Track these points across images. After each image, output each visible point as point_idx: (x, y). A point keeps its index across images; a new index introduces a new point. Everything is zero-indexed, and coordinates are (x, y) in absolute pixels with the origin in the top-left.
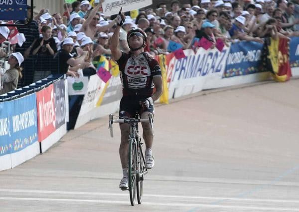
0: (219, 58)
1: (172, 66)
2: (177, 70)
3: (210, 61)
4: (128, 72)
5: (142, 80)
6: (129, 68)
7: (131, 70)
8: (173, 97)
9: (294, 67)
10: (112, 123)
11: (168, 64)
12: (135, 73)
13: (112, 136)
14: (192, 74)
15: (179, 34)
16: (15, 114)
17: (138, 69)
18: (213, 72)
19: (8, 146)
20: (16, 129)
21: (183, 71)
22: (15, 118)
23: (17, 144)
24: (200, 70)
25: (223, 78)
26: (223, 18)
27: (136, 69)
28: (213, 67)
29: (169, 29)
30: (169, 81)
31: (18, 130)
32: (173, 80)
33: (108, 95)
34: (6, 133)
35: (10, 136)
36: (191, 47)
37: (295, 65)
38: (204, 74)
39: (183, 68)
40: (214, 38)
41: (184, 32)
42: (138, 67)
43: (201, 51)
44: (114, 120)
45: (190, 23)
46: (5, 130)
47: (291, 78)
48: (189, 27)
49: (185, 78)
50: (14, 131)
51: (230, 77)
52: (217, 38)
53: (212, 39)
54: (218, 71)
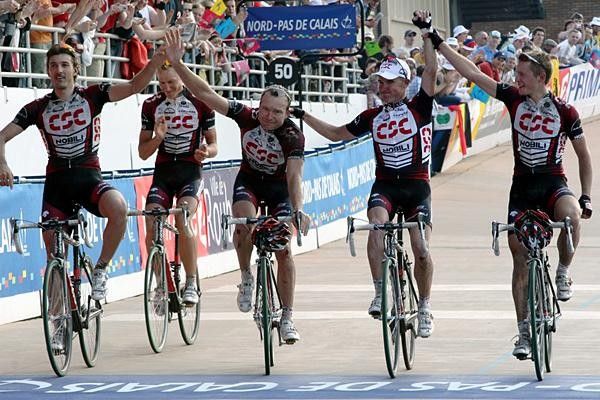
1: (566, 84)
2: (572, 89)
4: (379, 134)
14: (592, 93)
16: (351, 166)
19: (342, 208)
20: (352, 184)
21: (580, 90)
22: (352, 171)
23: (356, 203)
31: (357, 185)
33: (485, 126)
34: (338, 192)
35: (344, 194)
39: (579, 86)
46: (336, 188)
50: (350, 188)
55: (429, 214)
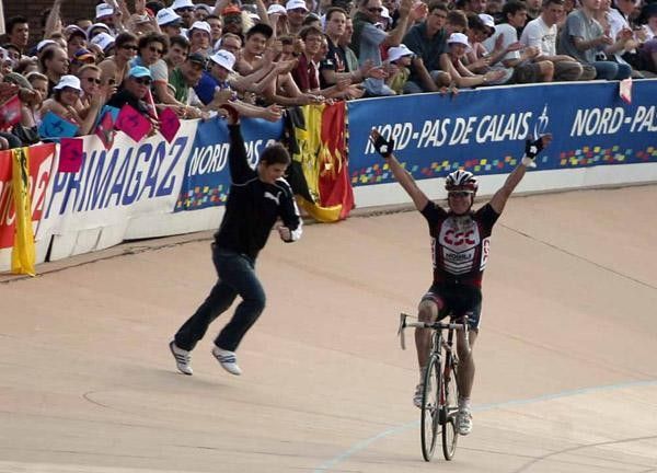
0: (168, 160)
1: (46, 178)
2: (57, 189)
3: (144, 166)
4: (446, 239)
5: (467, 254)
6: (447, 233)
7: (451, 237)
8: (47, 259)
9: (360, 184)
10: (404, 326)
11: (34, 173)
12: (457, 244)
13: (403, 347)
14: (97, 201)
15: (64, 96)
17: (460, 237)
18: (151, 196)
21: (74, 191)
24: (118, 189)
25: (176, 210)
26: (178, 51)
27: (457, 236)
28: (151, 182)
29: (37, 80)
30: (37, 216)
32: (47, 217)
36: (95, 130)
37: (364, 179)
38: (128, 200)
39: (74, 184)
40: (153, 106)
41: (77, 91)
42: (461, 234)
43: (121, 140)
44: (408, 322)
45: (93, 69)
47: (352, 212)
48: (91, 80)
49: (80, 210)
51: (194, 207)
52: (162, 106)
53: (151, 109)
54: (163, 192)
55: (477, 322)
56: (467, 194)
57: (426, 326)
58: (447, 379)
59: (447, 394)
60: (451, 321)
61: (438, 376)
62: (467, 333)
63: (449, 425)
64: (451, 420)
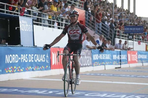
56: (75, 16)
57: (65, 55)
58: (72, 70)
59: (72, 75)
60: (73, 53)
61: (69, 70)
62: (78, 57)
63: (73, 84)
64: (74, 83)
